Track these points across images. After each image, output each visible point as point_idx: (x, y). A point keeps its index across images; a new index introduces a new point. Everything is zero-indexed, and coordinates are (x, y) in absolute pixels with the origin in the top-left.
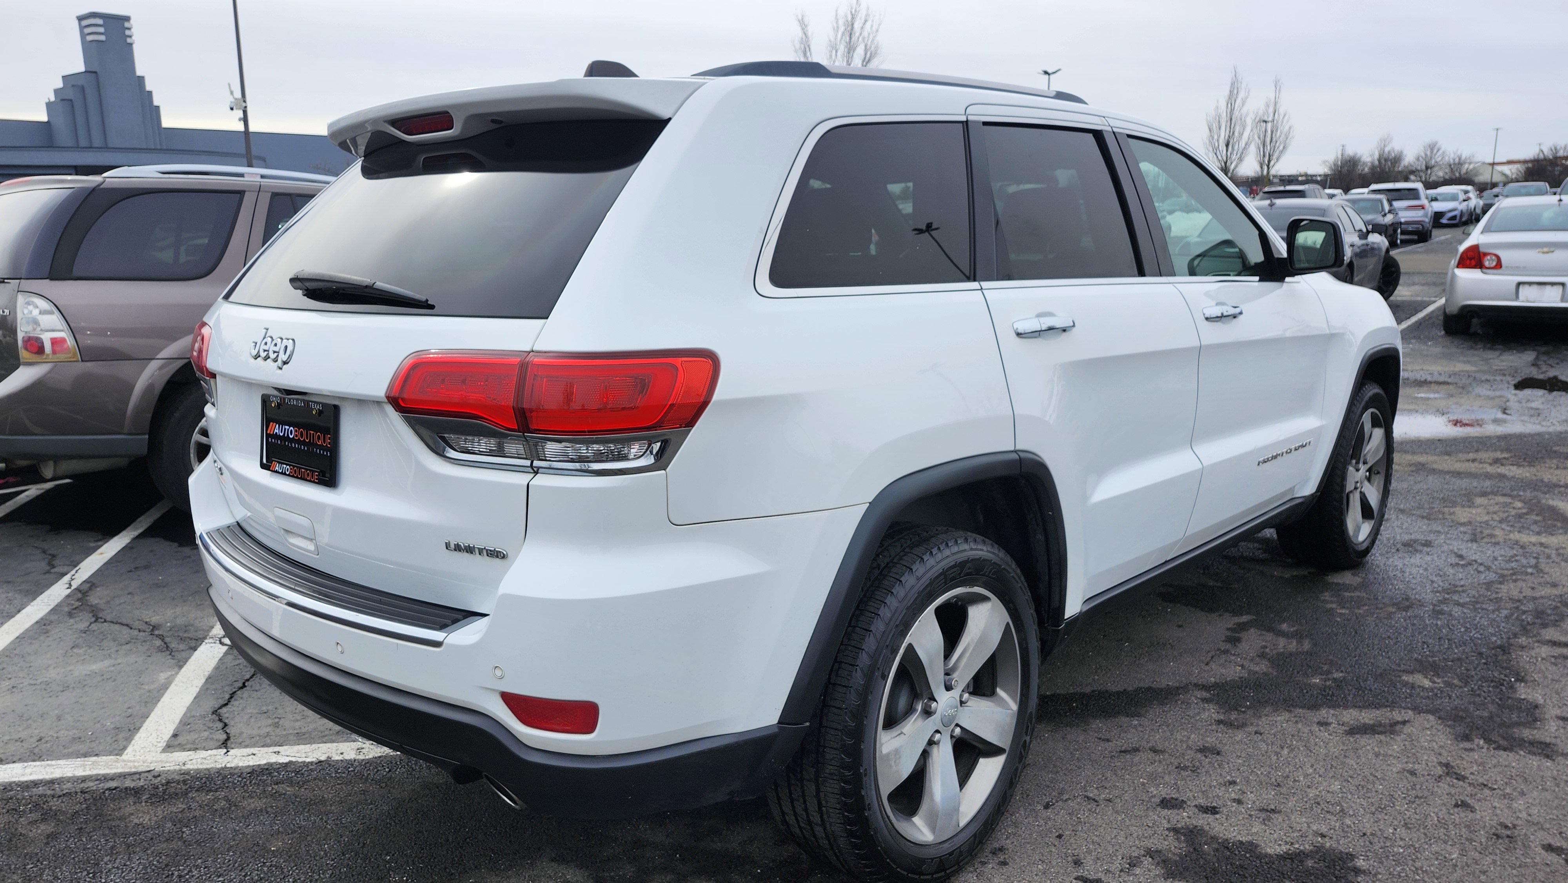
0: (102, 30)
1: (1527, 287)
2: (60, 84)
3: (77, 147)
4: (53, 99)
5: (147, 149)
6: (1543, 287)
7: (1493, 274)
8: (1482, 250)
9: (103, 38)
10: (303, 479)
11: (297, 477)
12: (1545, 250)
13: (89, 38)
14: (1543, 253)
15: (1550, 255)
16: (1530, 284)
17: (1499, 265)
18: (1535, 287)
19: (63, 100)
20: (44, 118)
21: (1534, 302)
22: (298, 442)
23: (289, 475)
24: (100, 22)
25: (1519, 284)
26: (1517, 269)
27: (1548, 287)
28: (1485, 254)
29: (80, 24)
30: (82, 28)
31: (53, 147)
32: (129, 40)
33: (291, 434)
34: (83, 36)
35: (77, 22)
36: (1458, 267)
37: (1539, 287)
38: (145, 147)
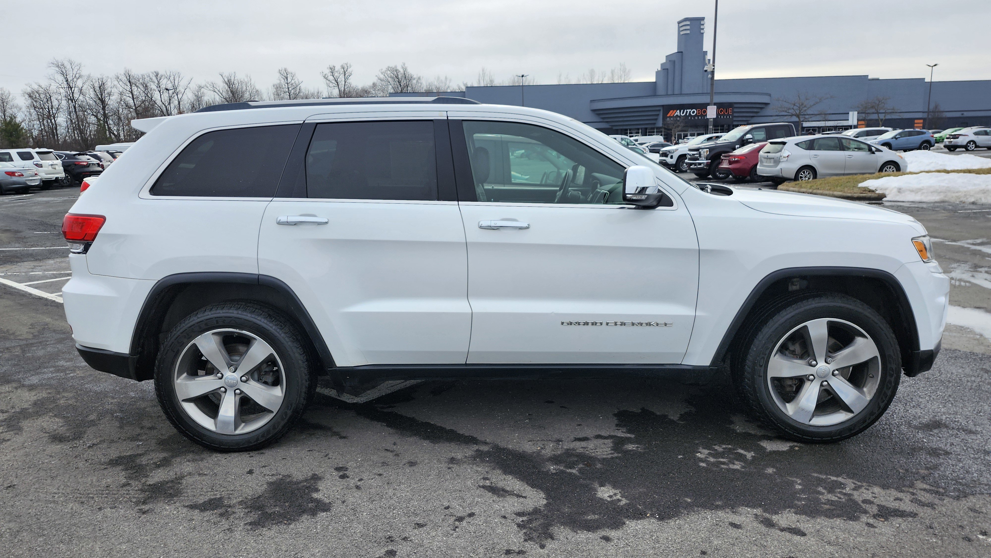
0: (688, 27)
2: (664, 61)
3: (667, 95)
4: (659, 69)
5: (702, 93)
9: (688, 32)
13: (682, 33)
19: (664, 69)
20: (653, 80)
24: (688, 23)
29: (678, 25)
30: (679, 27)
31: (657, 96)
32: (702, 31)
34: (679, 31)
35: (677, 24)
38: (701, 92)
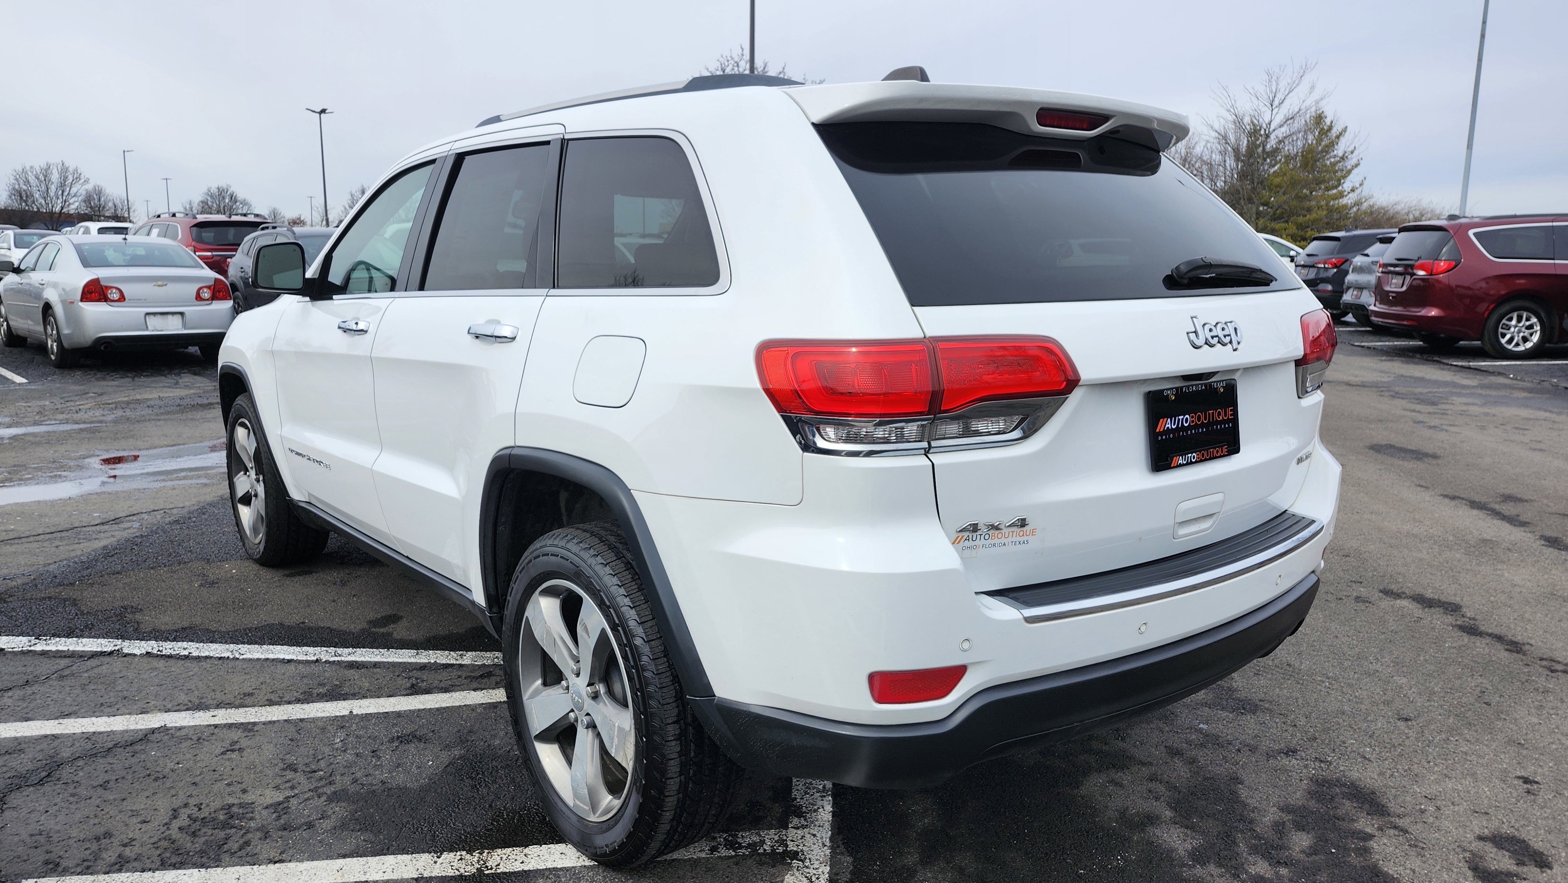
1: (152, 317)
6: (165, 316)
7: (118, 307)
8: (103, 283)
10: (1213, 458)
11: (1206, 460)
12: (160, 283)
14: (159, 286)
15: (164, 287)
16: (154, 314)
17: (122, 298)
18: (159, 317)
21: (162, 331)
22: (1196, 427)
23: (1196, 462)
25: (148, 314)
26: (139, 302)
27: (170, 317)
28: (108, 288)
33: (1186, 423)
36: (82, 300)
37: (163, 317)
